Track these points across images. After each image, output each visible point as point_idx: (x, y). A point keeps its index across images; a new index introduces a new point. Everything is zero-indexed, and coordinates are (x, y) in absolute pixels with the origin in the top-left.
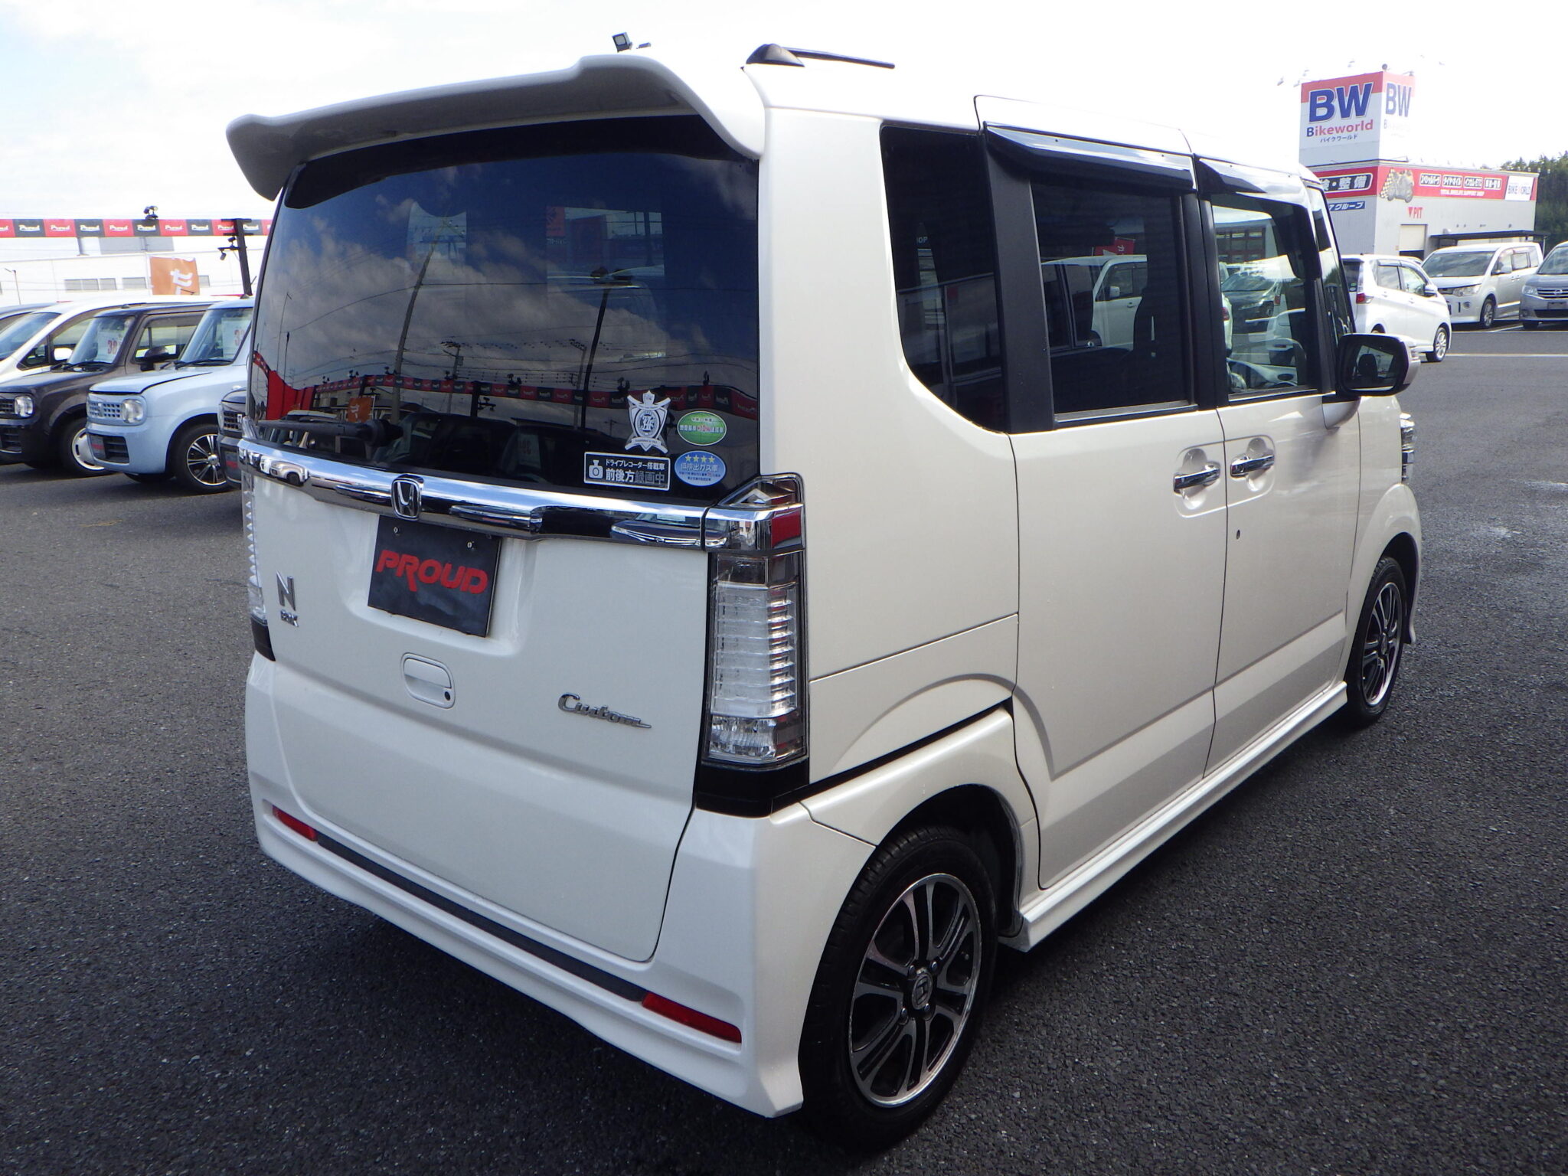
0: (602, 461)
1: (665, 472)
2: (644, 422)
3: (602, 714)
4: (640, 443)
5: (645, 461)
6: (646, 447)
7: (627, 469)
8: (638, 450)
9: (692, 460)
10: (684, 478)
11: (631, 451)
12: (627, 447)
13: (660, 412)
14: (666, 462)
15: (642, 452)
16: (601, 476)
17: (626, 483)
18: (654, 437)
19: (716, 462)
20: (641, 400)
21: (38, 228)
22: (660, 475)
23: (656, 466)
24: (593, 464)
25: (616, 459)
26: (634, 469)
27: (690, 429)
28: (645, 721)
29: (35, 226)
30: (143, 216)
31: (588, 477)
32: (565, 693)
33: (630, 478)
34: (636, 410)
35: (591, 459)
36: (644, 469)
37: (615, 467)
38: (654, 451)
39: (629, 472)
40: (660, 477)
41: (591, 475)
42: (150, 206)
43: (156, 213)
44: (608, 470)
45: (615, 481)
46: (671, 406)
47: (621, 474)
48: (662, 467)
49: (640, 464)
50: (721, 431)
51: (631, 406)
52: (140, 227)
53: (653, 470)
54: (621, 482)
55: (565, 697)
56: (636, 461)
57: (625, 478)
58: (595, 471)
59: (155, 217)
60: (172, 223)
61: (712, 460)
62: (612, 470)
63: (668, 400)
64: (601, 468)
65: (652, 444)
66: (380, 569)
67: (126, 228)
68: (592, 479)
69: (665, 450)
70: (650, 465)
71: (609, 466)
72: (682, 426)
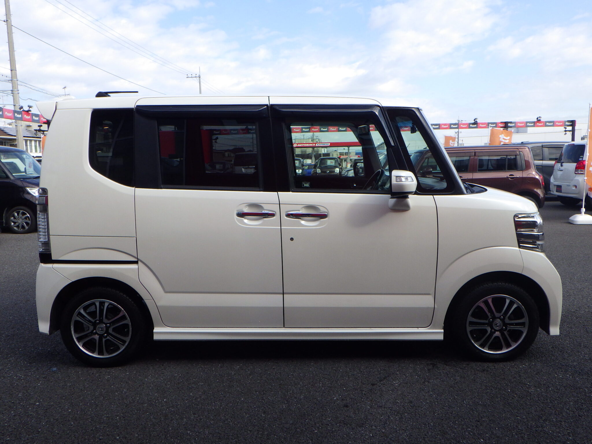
21: (438, 127)
29: (437, 126)
30: (473, 122)
42: (475, 118)
43: (477, 121)
52: (471, 125)
59: (477, 122)
60: (482, 124)
67: (466, 126)
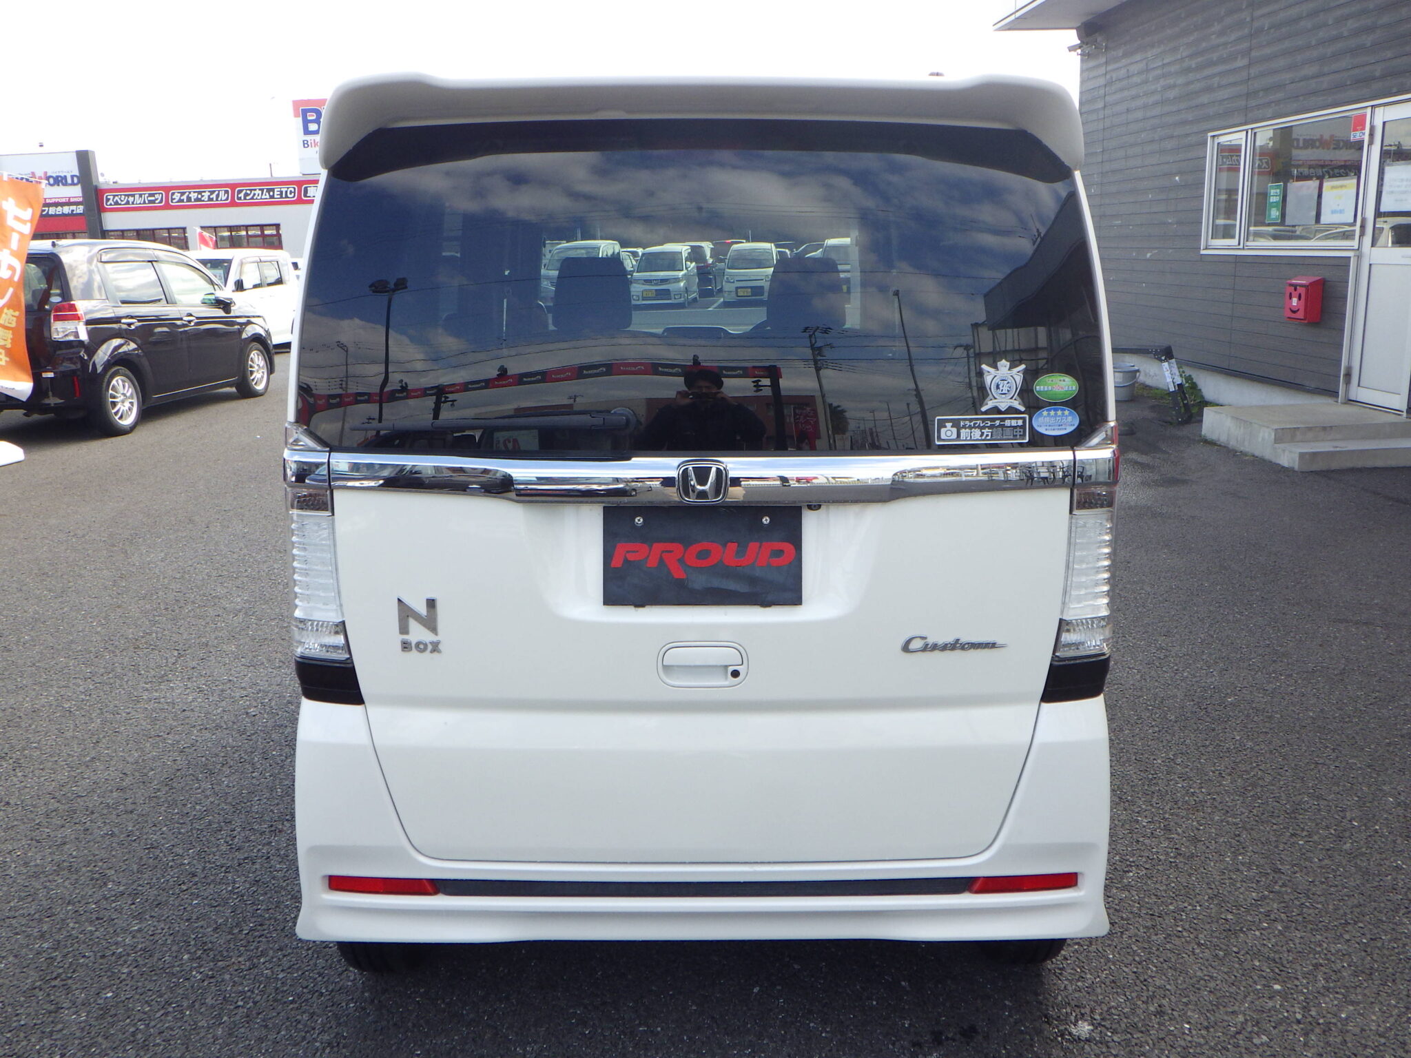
0: (956, 424)
1: (1023, 427)
2: (1001, 386)
3: (955, 646)
4: (997, 404)
5: (1003, 420)
6: (1003, 407)
7: (984, 427)
8: (996, 410)
9: (1049, 414)
10: (1042, 430)
11: (986, 413)
12: (984, 409)
13: (1015, 376)
14: (1024, 419)
15: (1000, 412)
16: (954, 436)
17: (983, 440)
18: (1011, 398)
19: (1070, 414)
20: (996, 367)
22: (1018, 429)
23: (1014, 423)
24: (945, 427)
25: (971, 420)
26: (991, 427)
27: (1046, 389)
28: (999, 641)
31: (939, 438)
32: (907, 637)
33: (987, 435)
34: (992, 377)
35: (942, 424)
36: (1002, 426)
37: (970, 428)
38: (1011, 410)
39: (986, 431)
40: (1019, 432)
41: (943, 436)
44: (963, 431)
45: (971, 440)
46: (1025, 372)
47: (977, 433)
48: (1020, 422)
49: (997, 423)
50: (1074, 388)
51: (986, 374)
53: (1011, 427)
54: (977, 440)
55: (909, 642)
56: (993, 420)
57: (981, 436)
58: (948, 434)
61: (1067, 413)
62: (967, 430)
63: (1023, 367)
64: (955, 430)
65: (1009, 404)
66: (617, 562)
68: (944, 440)
69: (1022, 409)
70: (1007, 423)
71: (964, 427)
72: (1038, 387)
